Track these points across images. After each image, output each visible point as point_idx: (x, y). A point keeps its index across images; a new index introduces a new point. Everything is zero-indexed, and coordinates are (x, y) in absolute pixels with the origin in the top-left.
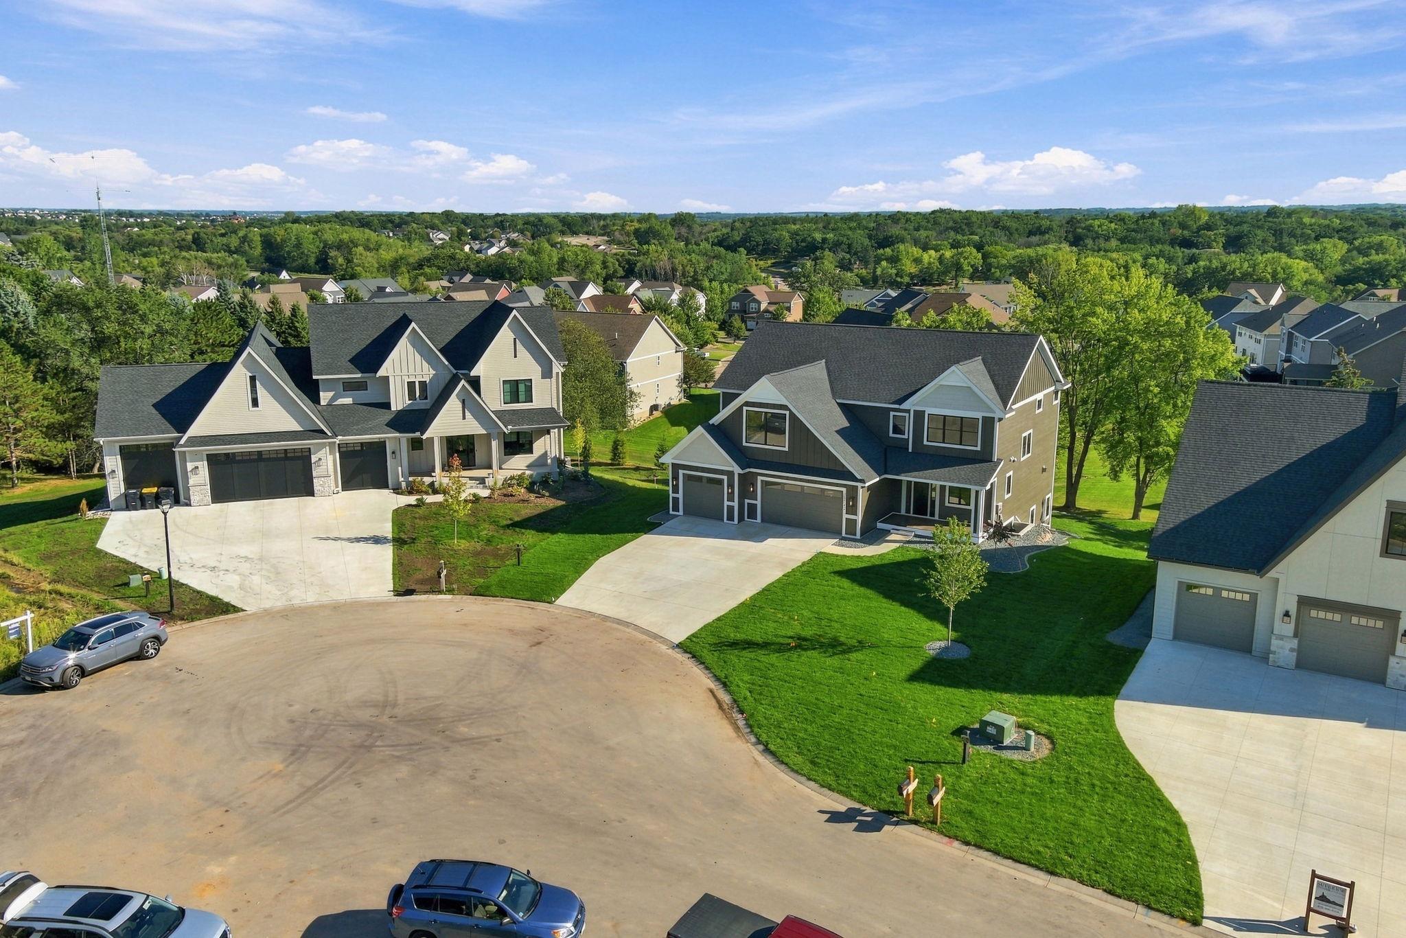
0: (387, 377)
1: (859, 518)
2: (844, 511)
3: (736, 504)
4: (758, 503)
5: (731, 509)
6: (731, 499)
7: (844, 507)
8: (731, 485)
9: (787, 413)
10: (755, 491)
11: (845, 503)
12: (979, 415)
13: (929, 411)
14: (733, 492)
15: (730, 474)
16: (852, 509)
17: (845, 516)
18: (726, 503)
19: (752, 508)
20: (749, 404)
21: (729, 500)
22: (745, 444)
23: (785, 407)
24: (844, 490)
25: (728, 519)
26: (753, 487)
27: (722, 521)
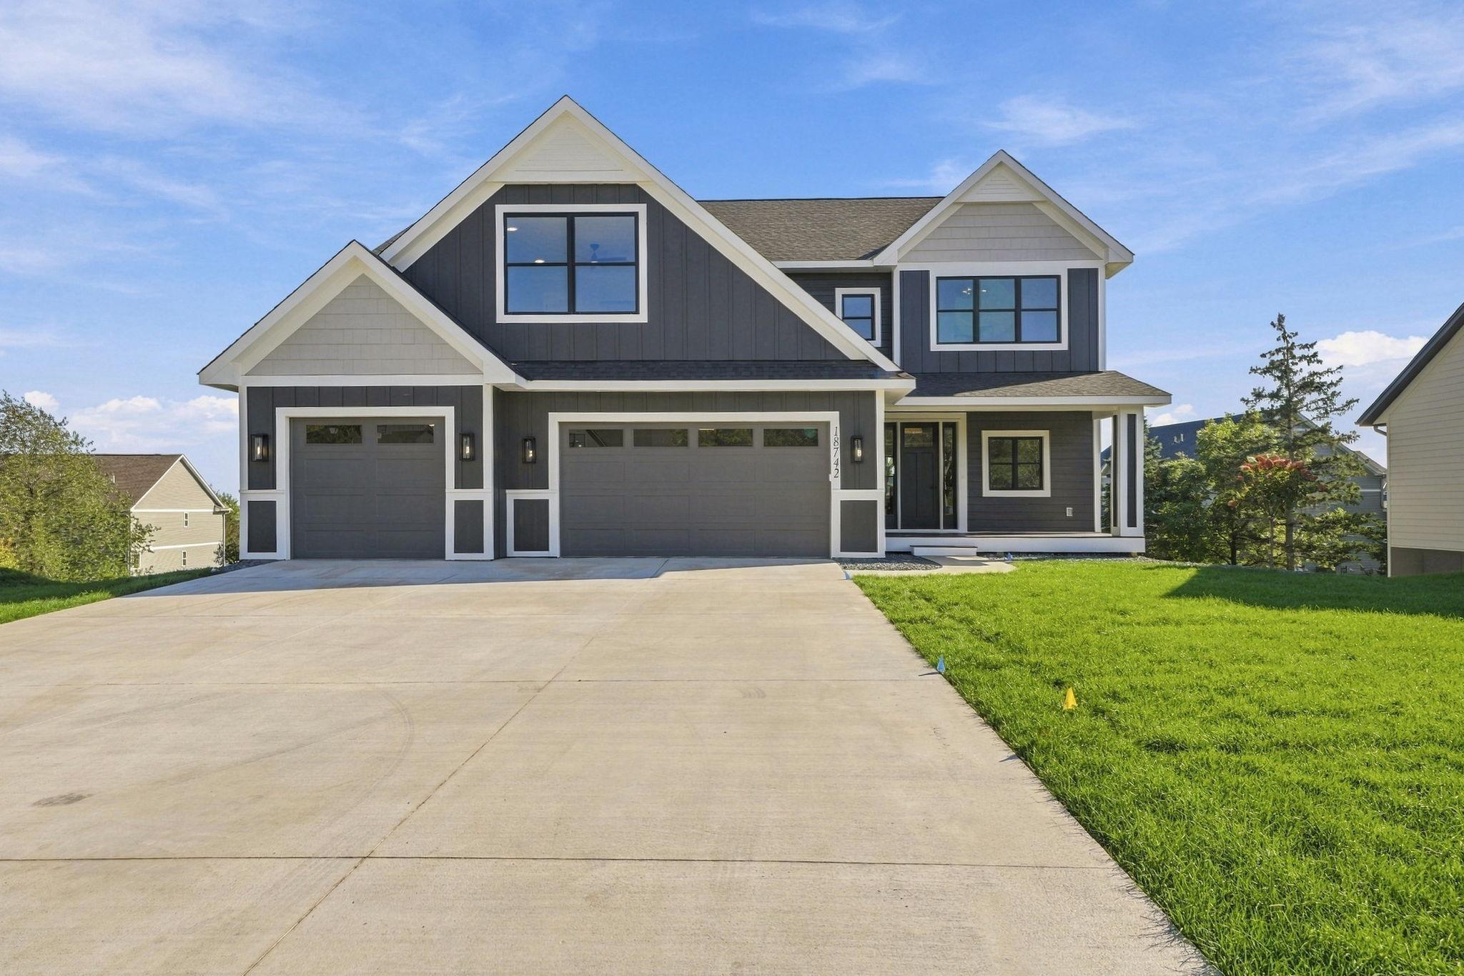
1: (882, 497)
2: (835, 480)
4: (551, 495)
5: (469, 512)
6: (468, 476)
7: (834, 467)
8: (468, 434)
9: (641, 209)
10: (540, 463)
11: (835, 455)
12: (1060, 268)
13: (936, 270)
14: (477, 456)
15: (465, 399)
16: (861, 475)
17: (839, 495)
18: (453, 495)
19: (533, 515)
20: (510, 193)
21: (460, 484)
22: (501, 318)
23: (633, 192)
24: (832, 418)
25: (458, 549)
26: (534, 448)
27: (441, 555)
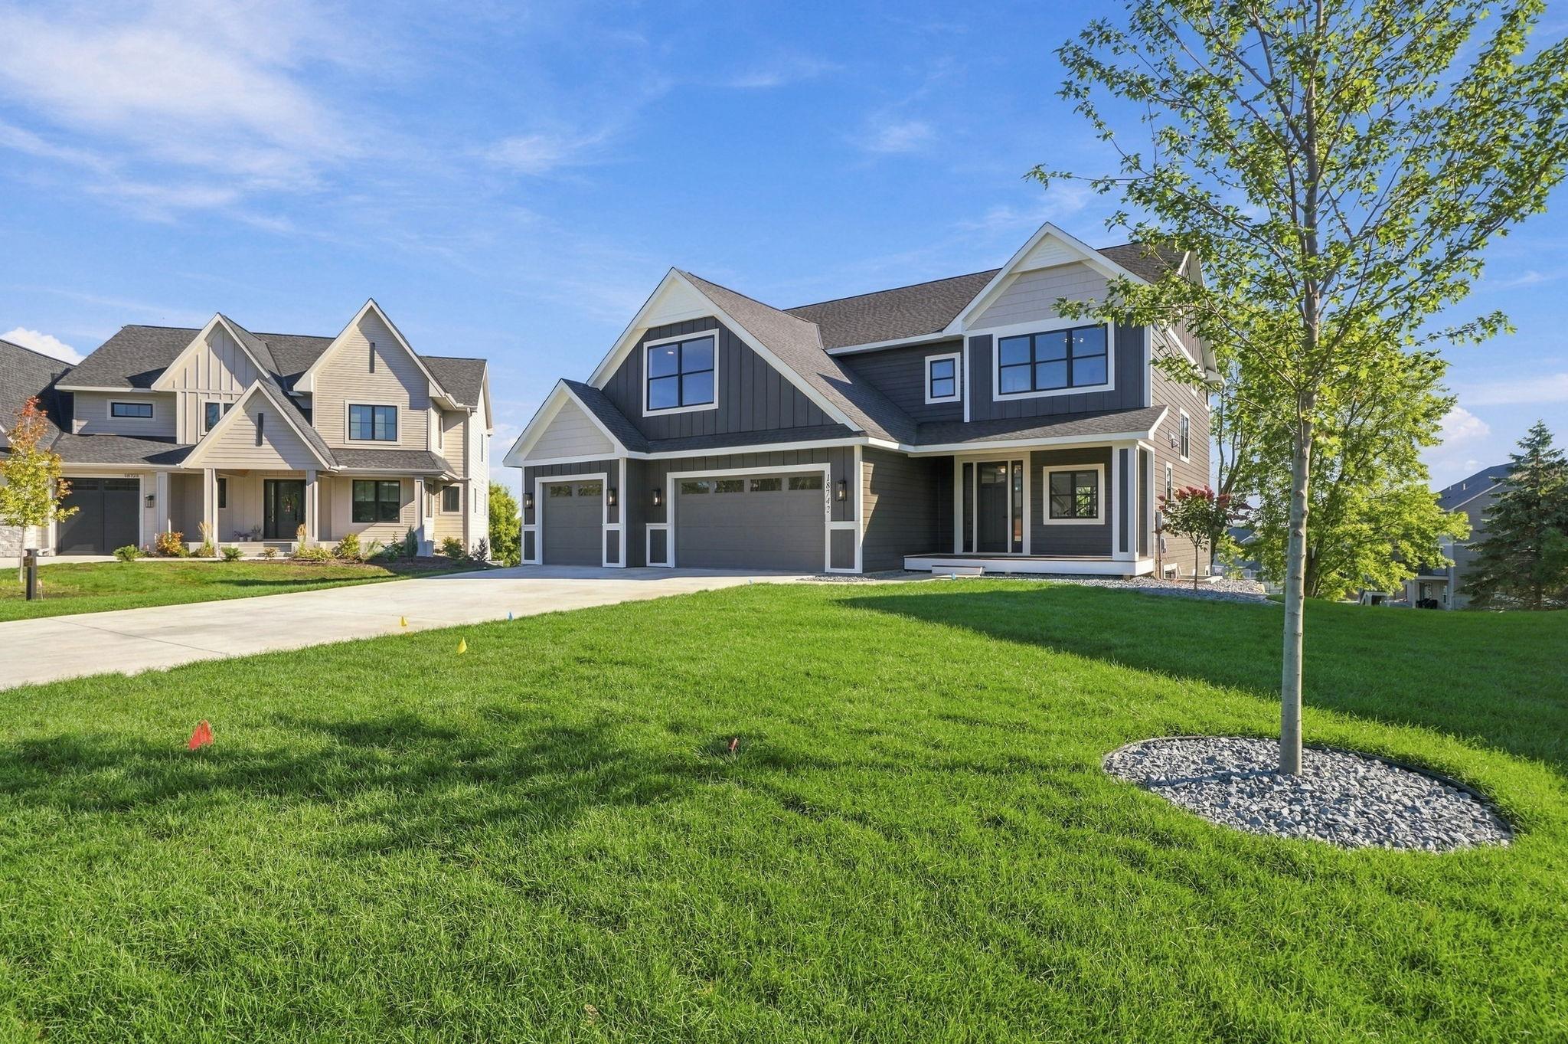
0: (173, 395)
1: (860, 526)
2: (828, 515)
3: (621, 526)
4: (669, 527)
5: (613, 536)
6: (613, 516)
7: (828, 505)
8: (614, 491)
9: (716, 332)
10: (662, 506)
11: (828, 495)
14: (617, 505)
15: (611, 467)
16: (846, 510)
17: (831, 526)
18: (606, 529)
19: (659, 540)
20: (652, 333)
21: (610, 521)
22: (646, 414)
23: (711, 322)
24: (825, 468)
25: (608, 561)
26: (659, 496)
27: (600, 565)
